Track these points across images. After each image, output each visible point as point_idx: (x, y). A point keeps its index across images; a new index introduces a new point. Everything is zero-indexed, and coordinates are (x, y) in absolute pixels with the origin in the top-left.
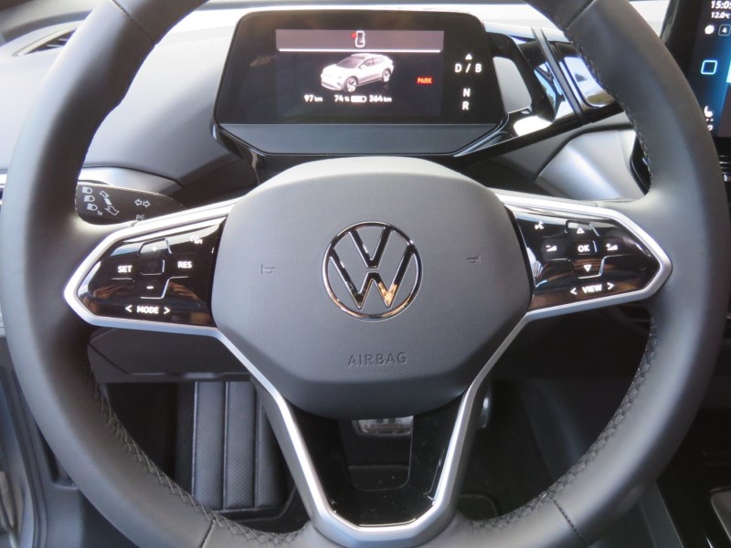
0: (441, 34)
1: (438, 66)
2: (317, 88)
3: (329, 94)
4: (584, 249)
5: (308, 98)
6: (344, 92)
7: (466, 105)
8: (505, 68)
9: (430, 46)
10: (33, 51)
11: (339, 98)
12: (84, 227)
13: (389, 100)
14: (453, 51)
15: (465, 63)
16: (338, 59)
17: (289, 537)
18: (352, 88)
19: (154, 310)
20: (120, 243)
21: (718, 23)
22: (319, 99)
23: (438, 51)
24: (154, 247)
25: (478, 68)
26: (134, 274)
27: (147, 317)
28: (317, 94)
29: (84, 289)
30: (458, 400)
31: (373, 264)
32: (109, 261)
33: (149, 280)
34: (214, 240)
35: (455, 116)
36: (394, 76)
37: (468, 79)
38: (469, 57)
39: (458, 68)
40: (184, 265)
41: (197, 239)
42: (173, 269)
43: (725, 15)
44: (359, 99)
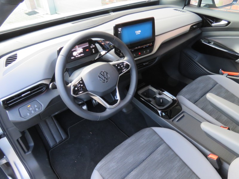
0: (88, 43)
1: (88, 48)
2: (73, 56)
3: (75, 57)
4: (122, 66)
5: (72, 58)
6: (77, 55)
7: (94, 52)
8: (97, 45)
9: (87, 45)
11: (76, 57)
13: (83, 54)
14: (90, 45)
15: (92, 46)
16: (74, 51)
17: (105, 111)
18: (78, 55)
21: (120, 31)
22: (74, 58)
23: (88, 45)
25: (94, 46)
27: (81, 93)
28: (73, 57)
30: (116, 88)
31: (104, 76)
33: (80, 89)
35: (92, 54)
36: (83, 51)
37: (93, 48)
38: (92, 45)
39: (91, 47)
43: (120, 30)
44: (79, 56)
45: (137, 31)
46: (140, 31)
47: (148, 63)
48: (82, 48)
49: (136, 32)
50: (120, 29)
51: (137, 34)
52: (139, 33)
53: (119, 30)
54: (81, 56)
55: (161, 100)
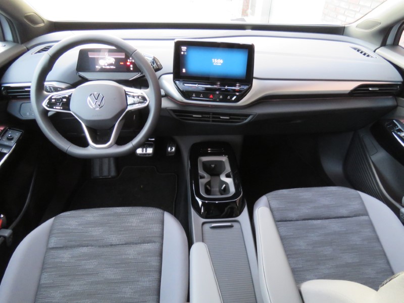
0: (124, 53)
1: (124, 60)
2: (99, 64)
3: (101, 66)
5: (97, 67)
6: (105, 66)
7: (131, 69)
9: (122, 56)
10: (36, 53)
12: (45, 93)
13: (115, 67)
14: (127, 57)
16: (102, 58)
19: (59, 108)
20: (53, 96)
21: (184, 52)
23: (124, 57)
24: (59, 97)
25: (133, 61)
26: (55, 101)
27: (58, 109)
29: (46, 104)
31: (96, 100)
32: (50, 99)
33: (58, 103)
34: (70, 96)
35: (129, 71)
36: (115, 62)
37: (132, 63)
39: (129, 61)
40: (65, 100)
41: (67, 96)
42: (62, 101)
43: (185, 50)
44: (108, 67)
45: (216, 60)
46: (221, 61)
47: (228, 118)
48: (115, 59)
49: (213, 60)
50: (184, 48)
51: (214, 64)
52: (220, 64)
53: (181, 49)
54: (110, 69)
55: (224, 185)
